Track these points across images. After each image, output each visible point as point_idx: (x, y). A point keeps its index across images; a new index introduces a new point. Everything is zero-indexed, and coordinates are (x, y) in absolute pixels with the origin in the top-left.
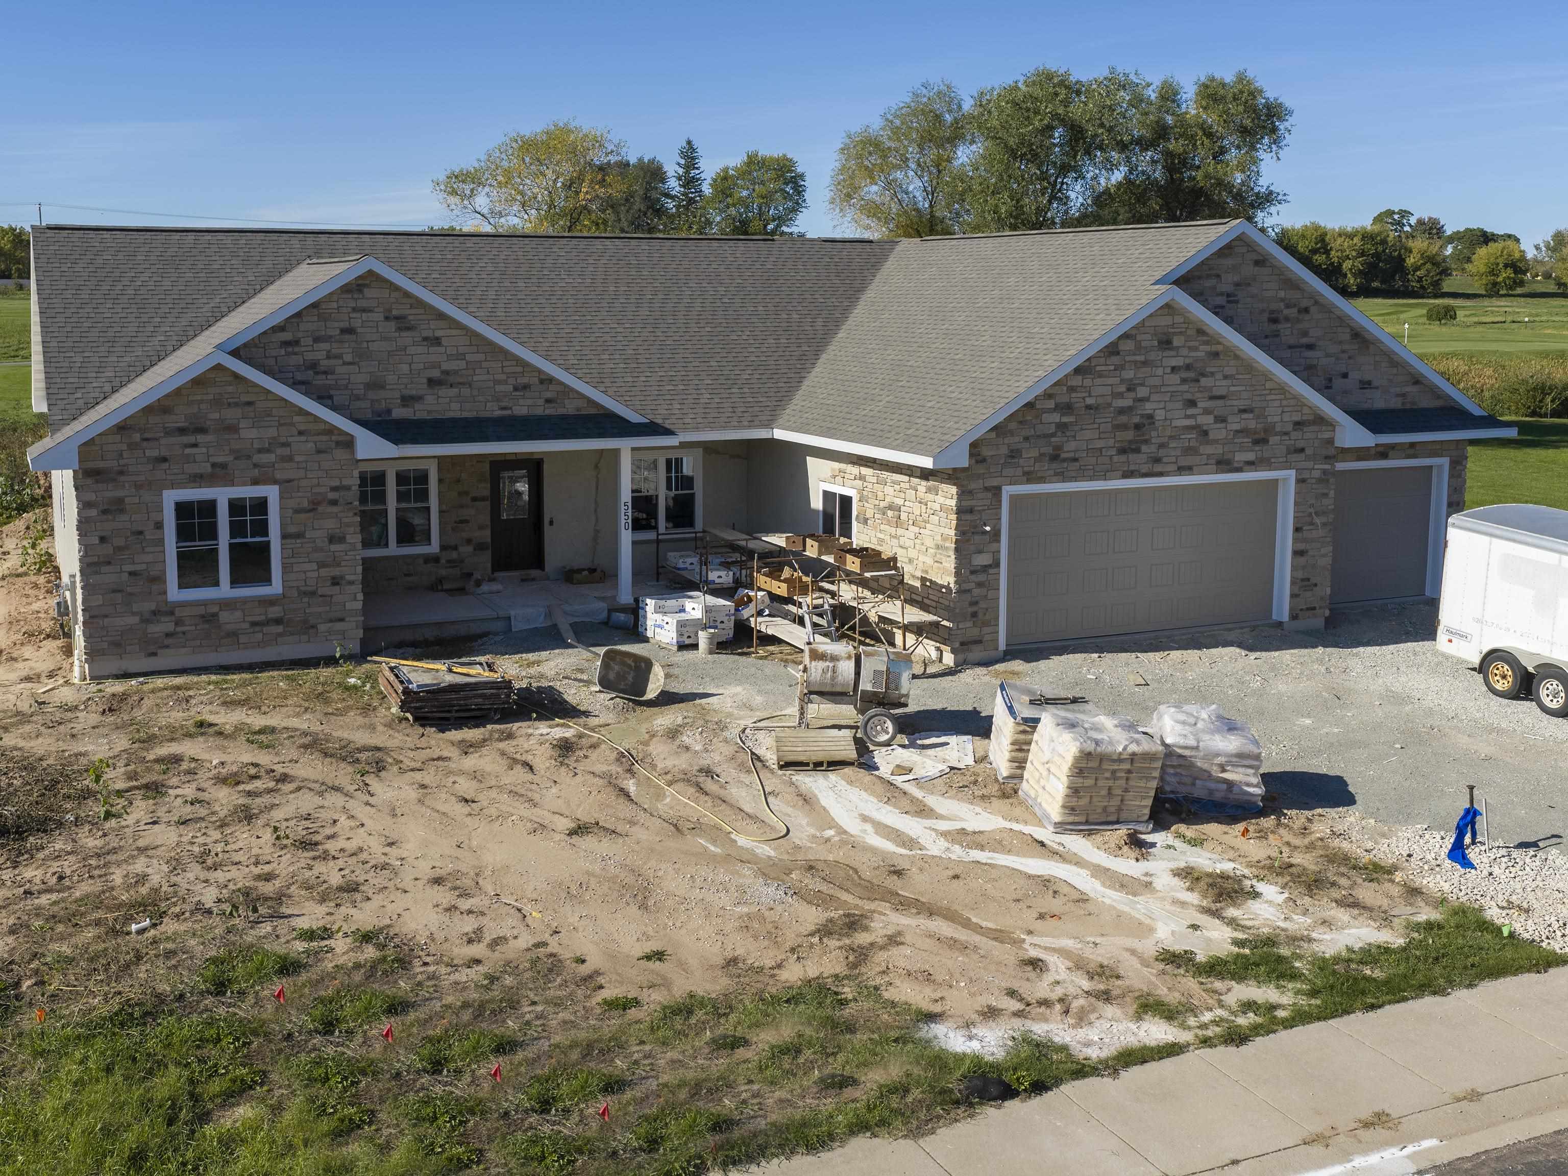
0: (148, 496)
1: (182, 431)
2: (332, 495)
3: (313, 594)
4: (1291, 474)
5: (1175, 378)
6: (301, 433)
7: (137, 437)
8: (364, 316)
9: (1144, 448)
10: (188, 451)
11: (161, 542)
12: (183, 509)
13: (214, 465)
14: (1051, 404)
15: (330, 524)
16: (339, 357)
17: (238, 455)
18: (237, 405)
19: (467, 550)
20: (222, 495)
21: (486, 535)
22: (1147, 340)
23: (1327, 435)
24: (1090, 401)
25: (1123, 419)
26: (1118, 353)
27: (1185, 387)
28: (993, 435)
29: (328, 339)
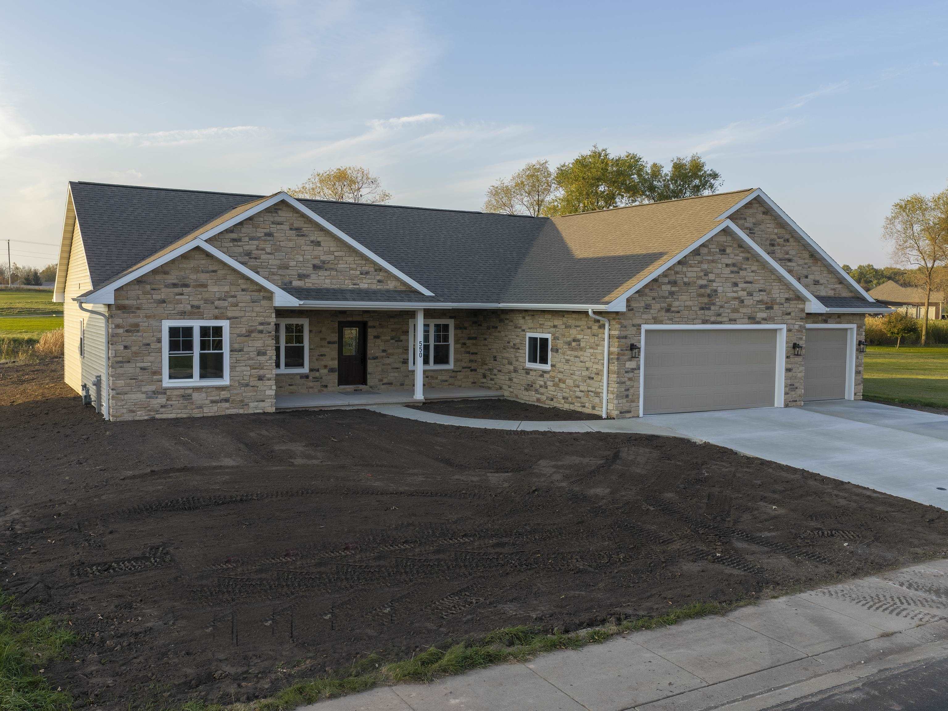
0: (153, 322)
1: (175, 285)
2: (261, 328)
3: (247, 385)
4: (784, 327)
5: (727, 270)
6: (243, 290)
7: (148, 287)
8: (279, 227)
9: (713, 308)
10: (177, 297)
11: (160, 350)
12: (173, 331)
13: (192, 306)
14: (666, 280)
15: (259, 344)
16: (263, 249)
17: (206, 301)
18: (207, 272)
19: (324, 371)
20: (196, 324)
21: (335, 364)
22: (714, 248)
23: (801, 306)
24: (686, 280)
25: (702, 290)
26: (699, 255)
27: (732, 276)
28: (637, 295)
29: (258, 239)
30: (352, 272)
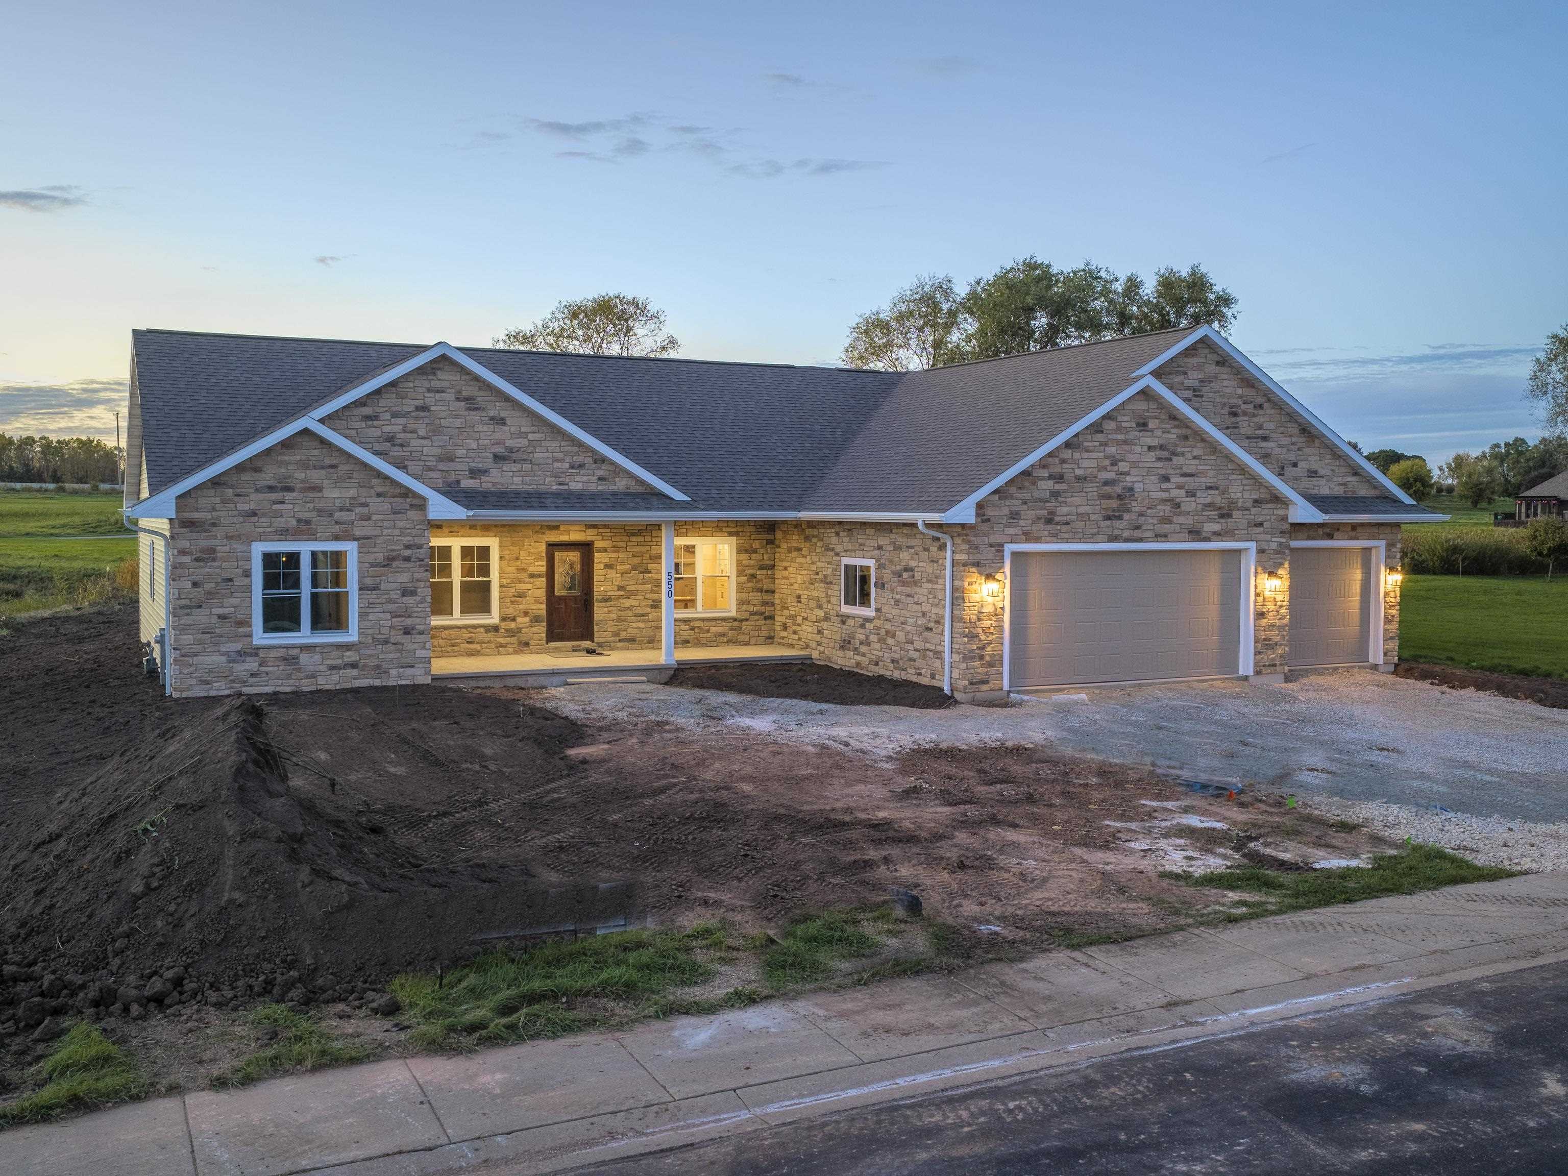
0: (238, 546)
1: (271, 489)
2: (407, 553)
3: (386, 642)
4: (1252, 545)
5: (1152, 456)
8: (438, 396)
9: (1126, 516)
10: (275, 507)
11: (248, 589)
12: (270, 560)
13: (299, 521)
15: (404, 578)
16: (414, 431)
17: (320, 512)
19: (524, 621)
20: (305, 548)
21: (541, 609)
23: (1281, 512)
25: (1108, 489)
26: (1102, 432)
27: (1160, 464)
28: (996, 497)
29: (405, 415)
30: (556, 465)
